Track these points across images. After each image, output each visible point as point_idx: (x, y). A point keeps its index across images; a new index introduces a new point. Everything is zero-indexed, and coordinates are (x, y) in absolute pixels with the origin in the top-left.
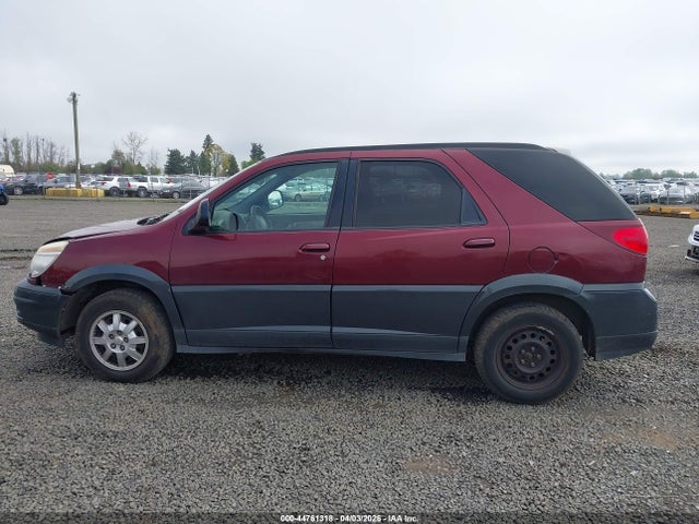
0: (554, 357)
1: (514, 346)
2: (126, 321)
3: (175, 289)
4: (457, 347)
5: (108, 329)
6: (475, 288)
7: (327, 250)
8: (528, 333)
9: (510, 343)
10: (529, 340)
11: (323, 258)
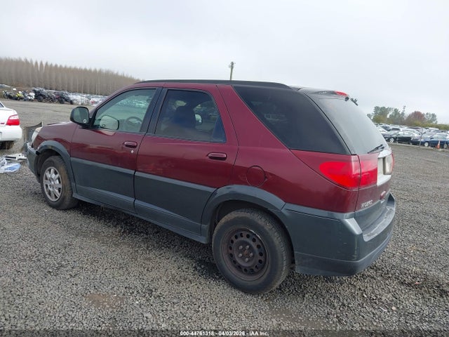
0: (262, 258)
1: (235, 241)
2: (56, 173)
3: (72, 159)
4: (200, 231)
5: (49, 176)
6: (211, 190)
7: (135, 147)
8: (245, 234)
9: (233, 238)
10: (244, 239)
11: (132, 151)
